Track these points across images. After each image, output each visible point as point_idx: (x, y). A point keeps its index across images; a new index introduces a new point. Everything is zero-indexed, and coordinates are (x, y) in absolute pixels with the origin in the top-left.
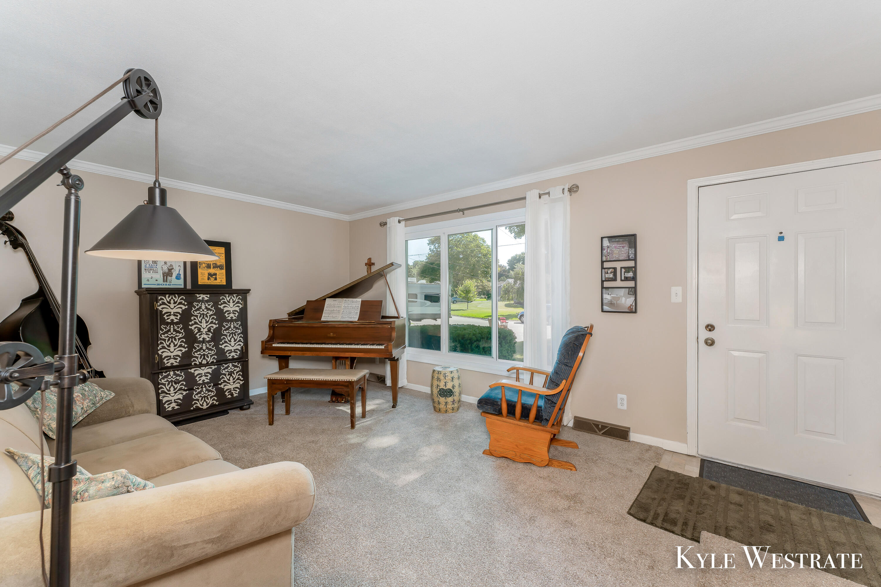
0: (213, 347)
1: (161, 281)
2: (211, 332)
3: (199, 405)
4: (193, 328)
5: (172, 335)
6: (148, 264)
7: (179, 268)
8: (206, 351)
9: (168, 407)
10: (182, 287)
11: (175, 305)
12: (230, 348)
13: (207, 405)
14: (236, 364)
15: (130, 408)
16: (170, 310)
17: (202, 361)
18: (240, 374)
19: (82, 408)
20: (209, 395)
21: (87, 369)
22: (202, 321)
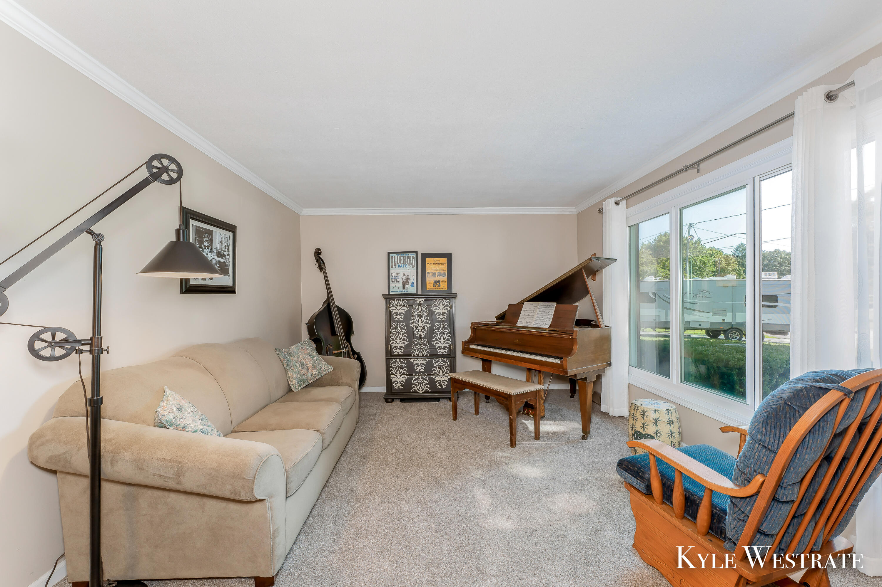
0: (427, 343)
1: (401, 289)
2: (425, 330)
3: (416, 389)
4: (412, 326)
5: (398, 331)
6: (394, 276)
7: (413, 277)
8: (422, 345)
9: (396, 386)
10: (415, 292)
11: (401, 307)
12: (440, 345)
13: (422, 390)
14: (445, 360)
15: (340, 380)
16: (397, 311)
17: (419, 353)
18: (448, 369)
19: (311, 375)
20: (423, 382)
21: (343, 349)
22: (419, 321)
